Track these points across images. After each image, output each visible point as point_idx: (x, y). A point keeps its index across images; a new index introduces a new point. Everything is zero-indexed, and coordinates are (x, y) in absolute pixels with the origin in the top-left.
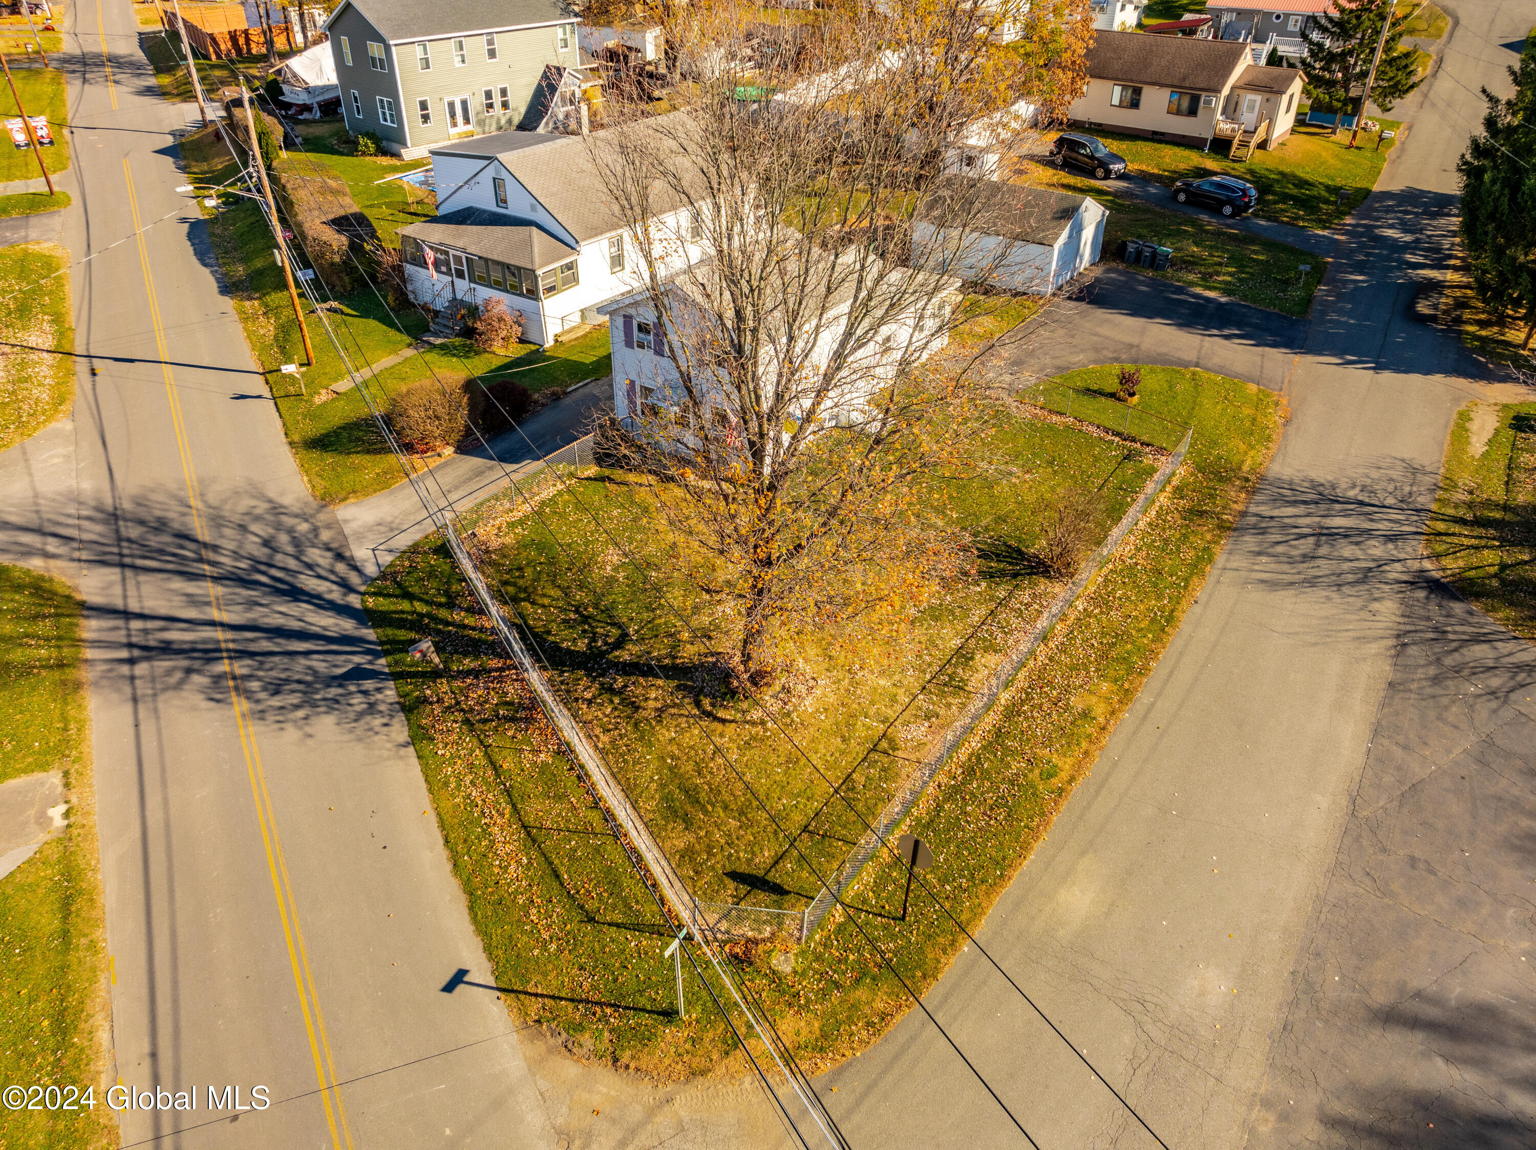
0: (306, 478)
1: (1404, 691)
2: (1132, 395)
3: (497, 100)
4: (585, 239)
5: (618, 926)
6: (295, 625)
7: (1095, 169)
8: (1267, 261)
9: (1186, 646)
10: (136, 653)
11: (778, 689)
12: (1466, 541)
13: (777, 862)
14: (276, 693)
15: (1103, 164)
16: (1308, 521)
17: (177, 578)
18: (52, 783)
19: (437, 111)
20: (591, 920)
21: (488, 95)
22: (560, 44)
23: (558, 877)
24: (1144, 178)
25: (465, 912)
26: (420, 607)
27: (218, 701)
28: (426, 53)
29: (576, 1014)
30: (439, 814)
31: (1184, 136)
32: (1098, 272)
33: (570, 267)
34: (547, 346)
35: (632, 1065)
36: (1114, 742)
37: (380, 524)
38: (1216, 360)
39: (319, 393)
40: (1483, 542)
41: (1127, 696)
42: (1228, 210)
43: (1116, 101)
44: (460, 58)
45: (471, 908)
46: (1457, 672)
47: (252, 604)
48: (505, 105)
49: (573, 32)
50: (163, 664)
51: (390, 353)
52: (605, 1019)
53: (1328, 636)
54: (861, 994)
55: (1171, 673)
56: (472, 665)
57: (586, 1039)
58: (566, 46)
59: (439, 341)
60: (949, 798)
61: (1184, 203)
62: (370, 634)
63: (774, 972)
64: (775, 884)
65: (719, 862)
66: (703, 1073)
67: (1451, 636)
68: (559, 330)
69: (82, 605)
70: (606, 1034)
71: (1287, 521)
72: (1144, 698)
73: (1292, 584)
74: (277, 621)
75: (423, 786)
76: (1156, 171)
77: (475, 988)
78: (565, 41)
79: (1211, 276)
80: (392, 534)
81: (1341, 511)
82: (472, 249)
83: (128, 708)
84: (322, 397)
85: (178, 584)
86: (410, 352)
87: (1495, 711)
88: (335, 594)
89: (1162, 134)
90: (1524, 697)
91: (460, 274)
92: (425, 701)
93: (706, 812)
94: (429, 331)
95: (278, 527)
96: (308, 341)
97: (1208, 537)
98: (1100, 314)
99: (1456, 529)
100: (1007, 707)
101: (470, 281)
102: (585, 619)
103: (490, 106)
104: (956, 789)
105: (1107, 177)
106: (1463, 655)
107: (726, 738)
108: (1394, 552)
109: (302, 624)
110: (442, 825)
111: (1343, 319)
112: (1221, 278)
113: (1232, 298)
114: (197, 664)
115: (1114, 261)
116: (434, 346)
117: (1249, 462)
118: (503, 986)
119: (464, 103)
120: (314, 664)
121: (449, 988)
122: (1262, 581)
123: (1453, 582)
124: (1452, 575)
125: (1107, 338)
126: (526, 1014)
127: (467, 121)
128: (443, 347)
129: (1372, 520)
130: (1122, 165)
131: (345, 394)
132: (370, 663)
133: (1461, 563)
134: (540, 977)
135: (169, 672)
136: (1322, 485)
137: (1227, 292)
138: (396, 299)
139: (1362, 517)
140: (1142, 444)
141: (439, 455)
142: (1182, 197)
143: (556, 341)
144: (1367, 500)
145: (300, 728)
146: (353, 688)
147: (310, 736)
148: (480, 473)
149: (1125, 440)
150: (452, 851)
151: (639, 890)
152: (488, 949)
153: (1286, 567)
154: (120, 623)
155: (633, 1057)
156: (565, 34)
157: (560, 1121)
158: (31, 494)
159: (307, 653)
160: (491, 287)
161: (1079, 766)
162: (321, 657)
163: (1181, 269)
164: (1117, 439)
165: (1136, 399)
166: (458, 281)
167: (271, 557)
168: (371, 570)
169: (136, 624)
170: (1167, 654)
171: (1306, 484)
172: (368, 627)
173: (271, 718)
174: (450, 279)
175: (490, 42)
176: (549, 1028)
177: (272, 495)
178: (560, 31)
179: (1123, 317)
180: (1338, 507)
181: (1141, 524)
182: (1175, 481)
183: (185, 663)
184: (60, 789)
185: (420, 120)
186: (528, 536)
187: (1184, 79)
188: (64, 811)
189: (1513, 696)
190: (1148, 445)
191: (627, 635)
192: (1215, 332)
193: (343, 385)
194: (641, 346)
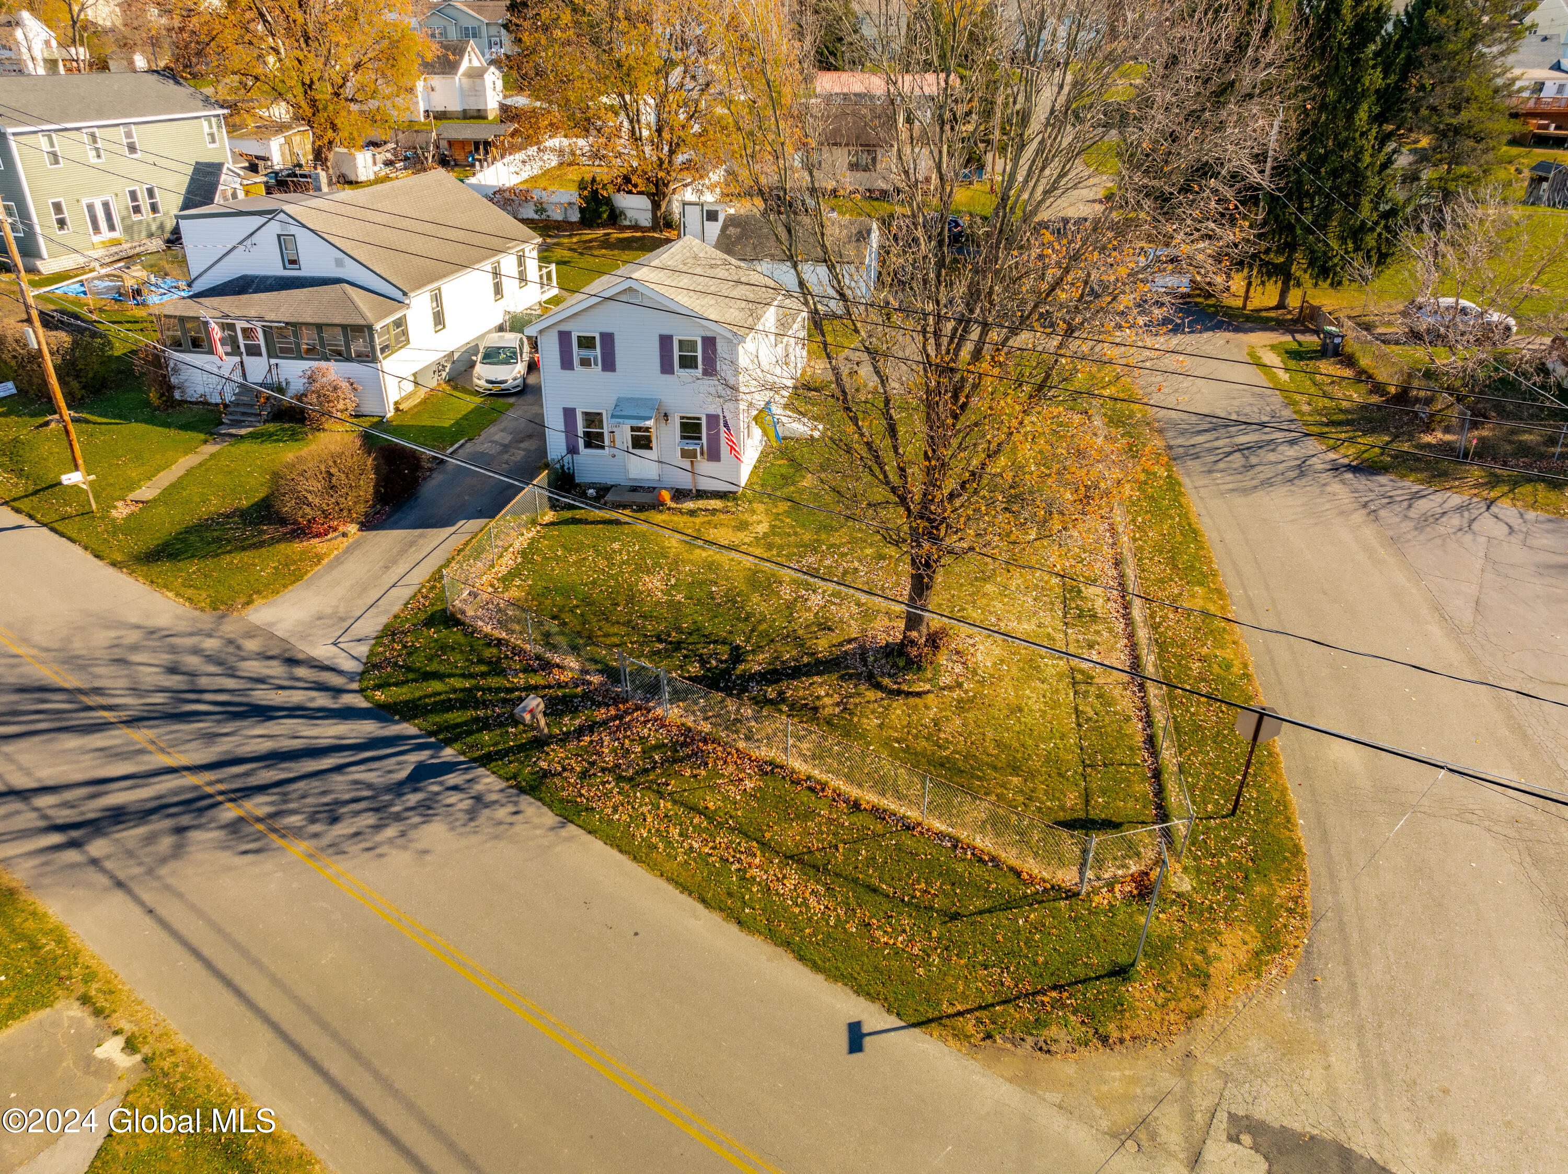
0: (170, 594)
3: (144, 202)
4: (413, 290)
5: (989, 911)
9: (1223, 547)
10: (73, 833)
11: (947, 652)
13: (1087, 801)
14: (334, 820)
16: (1221, 442)
17: (63, 736)
18: (71, 1018)
19: (75, 216)
20: (955, 917)
21: (133, 195)
22: (208, 139)
25: (798, 965)
26: (458, 683)
27: (257, 851)
28: (52, 145)
29: (1025, 1011)
30: (670, 880)
33: (400, 323)
34: (389, 415)
35: (1127, 1036)
36: (1245, 629)
37: (320, 618)
39: (115, 507)
41: (1220, 593)
44: (94, 153)
45: (801, 958)
46: (1425, 521)
47: (212, 737)
48: (154, 208)
49: (219, 125)
50: (133, 834)
51: (186, 454)
52: (1059, 1004)
53: (1319, 517)
54: (1260, 889)
56: (577, 722)
57: (1055, 1032)
58: (214, 141)
59: (243, 432)
62: (407, 728)
63: (1179, 895)
64: (1103, 820)
65: (1033, 818)
66: (1199, 1014)
67: (1397, 499)
68: (397, 398)
70: (1073, 1018)
71: (1206, 446)
72: (1233, 591)
73: (1255, 487)
74: (267, 746)
77: (884, 1035)
78: (213, 136)
80: (347, 624)
81: (1238, 431)
82: (271, 316)
83: (119, 897)
84: (121, 511)
85: (72, 742)
86: (211, 449)
88: (322, 700)
91: (254, 351)
92: (546, 774)
93: (980, 779)
94: (223, 423)
95: (173, 650)
96: (77, 447)
99: (1326, 429)
101: (270, 356)
102: (678, 646)
103: (137, 210)
106: (1417, 509)
107: (932, 708)
108: (1303, 451)
109: (301, 741)
110: (684, 888)
114: (185, 820)
116: (242, 436)
118: (913, 1020)
119: (106, 205)
120: (357, 776)
121: (854, 1047)
122: (1233, 490)
123: (1362, 463)
124: (1356, 459)
126: (968, 1037)
127: (112, 228)
128: (252, 436)
129: (1266, 433)
131: (155, 500)
132: (432, 757)
133: (1352, 451)
134: (947, 995)
135: (150, 839)
138: (162, 395)
139: (1256, 433)
141: (344, 535)
143: (397, 410)
144: (1248, 421)
145: (405, 848)
146: (435, 788)
147: (426, 852)
148: (412, 544)
150: (721, 910)
151: (977, 870)
152: (860, 991)
153: (1239, 477)
155: (1119, 1029)
156: (211, 127)
157: (1105, 1124)
159: (339, 769)
160: (303, 358)
161: (1239, 654)
162: (362, 767)
166: (249, 361)
167: (192, 682)
168: (349, 665)
170: (1217, 556)
172: (397, 722)
173: (354, 848)
174: (238, 359)
175: (129, 135)
176: (1006, 1039)
177: (134, 620)
178: (205, 124)
180: (1233, 429)
183: (168, 823)
184: (90, 1022)
185: (56, 226)
186: (535, 584)
188: (122, 1045)
191: (738, 647)
193: (147, 492)
194: (585, 362)
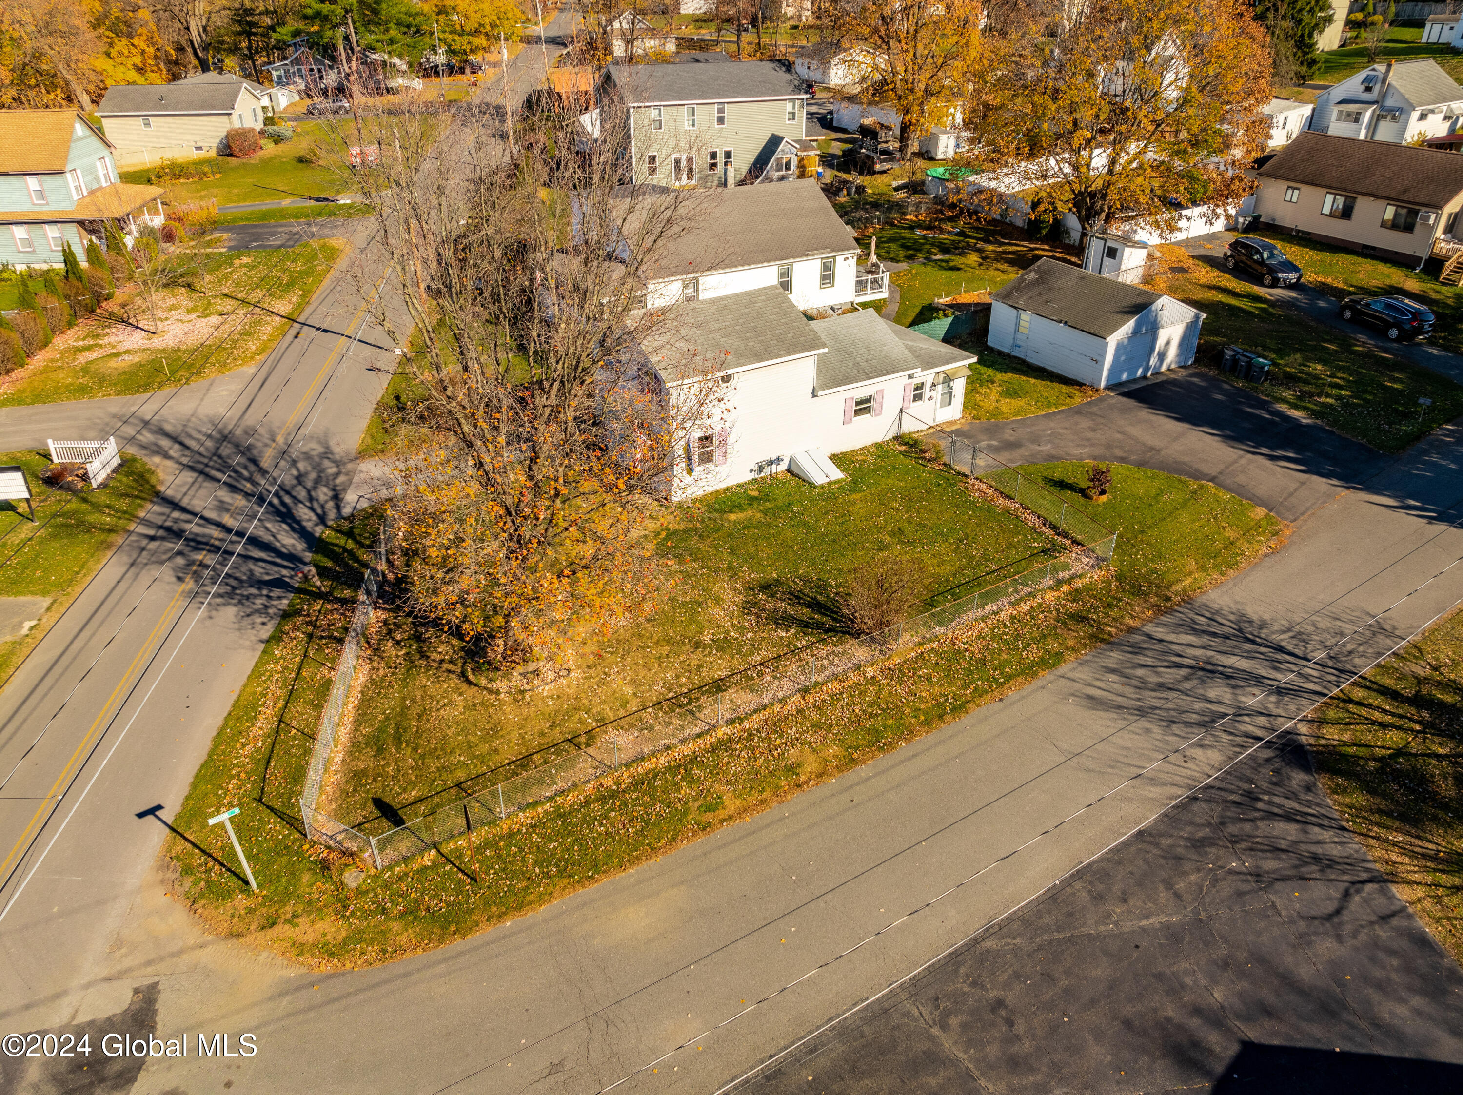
0: (364, 435)
1: (1150, 843)
2: (1103, 492)
3: (721, 159)
5: (272, 810)
6: (267, 538)
7: (1263, 275)
8: (1403, 391)
9: (951, 737)
10: (161, 533)
11: (530, 669)
12: (1377, 715)
13: (415, 803)
15: (1272, 271)
16: (1198, 652)
18: (42, 605)
19: (664, 165)
20: (260, 800)
21: (713, 155)
22: (787, 116)
23: (268, 762)
24: (1323, 290)
25: (197, 767)
26: (350, 545)
27: (178, 578)
28: (660, 116)
29: (197, 862)
30: (240, 696)
31: (1396, 253)
32: (1182, 374)
36: (797, 800)
37: (379, 479)
38: (1241, 479)
40: (1399, 722)
41: (851, 762)
42: (1394, 333)
43: (1327, 210)
44: (691, 122)
46: (1232, 842)
47: (254, 517)
48: (727, 165)
49: (802, 107)
50: (169, 545)
52: (210, 872)
53: (1112, 767)
54: (396, 926)
55: (914, 756)
56: (347, 595)
57: (188, 881)
58: (793, 119)
60: (602, 799)
61: (1349, 321)
62: (307, 556)
63: (342, 884)
64: (401, 819)
65: (375, 789)
66: (236, 936)
67: (1260, 805)
69: (157, 494)
70: (202, 883)
71: (1175, 647)
72: (863, 770)
73: (1120, 707)
74: (259, 533)
75: (249, 672)
76: (1340, 285)
77: (158, 821)
78: (794, 114)
79: (1311, 395)
80: (382, 489)
81: (1248, 652)
83: (124, 569)
87: (1240, 894)
88: (310, 523)
89: (1374, 248)
90: (1294, 890)
92: (299, 613)
93: (398, 748)
95: (317, 467)
97: (1071, 643)
98: (1145, 414)
99: (1377, 700)
100: (719, 740)
103: (714, 164)
104: (613, 795)
105: (1275, 284)
106: (1257, 828)
107: (462, 697)
108: (1271, 706)
109: (272, 538)
110: (235, 704)
111: (1442, 462)
112: (1323, 399)
113: (1319, 422)
114: (187, 550)
115: (1209, 366)
117: (1187, 582)
118: (175, 826)
119: (690, 161)
120: (256, 569)
121: (141, 815)
122: (1090, 697)
123: (1317, 752)
124: (1323, 746)
125: (1131, 437)
126: (171, 851)
127: (690, 176)
129: (1276, 669)
130: (1296, 275)
133: (1347, 737)
134: (199, 828)
135: (168, 551)
136: (1250, 622)
137: (1313, 414)
139: (1267, 663)
140: (1073, 542)
142: (1348, 314)
144: (1290, 648)
145: (210, 611)
146: (265, 592)
147: (212, 618)
149: (1059, 535)
150: (226, 723)
152: (188, 798)
153: (1128, 691)
154: (167, 510)
155: (204, 906)
156: (794, 107)
157: (126, 932)
158: (191, 412)
159: (258, 560)
161: (741, 812)
162: (264, 565)
163: (1282, 384)
164: (1049, 532)
165: (1104, 498)
168: (347, 510)
169: (176, 514)
170: (923, 739)
171: (1232, 617)
172: (310, 551)
173: (198, 599)
175: (721, 111)
176: (175, 865)
177: (332, 443)
178: (790, 105)
179: (1168, 420)
180: (1248, 646)
181: (1003, 615)
182: (1079, 584)
183: (181, 547)
184: (43, 610)
185: (648, 172)
187: (1405, 191)
188: (33, 625)
189: (1278, 886)
190: (1078, 544)
192: (1265, 451)
